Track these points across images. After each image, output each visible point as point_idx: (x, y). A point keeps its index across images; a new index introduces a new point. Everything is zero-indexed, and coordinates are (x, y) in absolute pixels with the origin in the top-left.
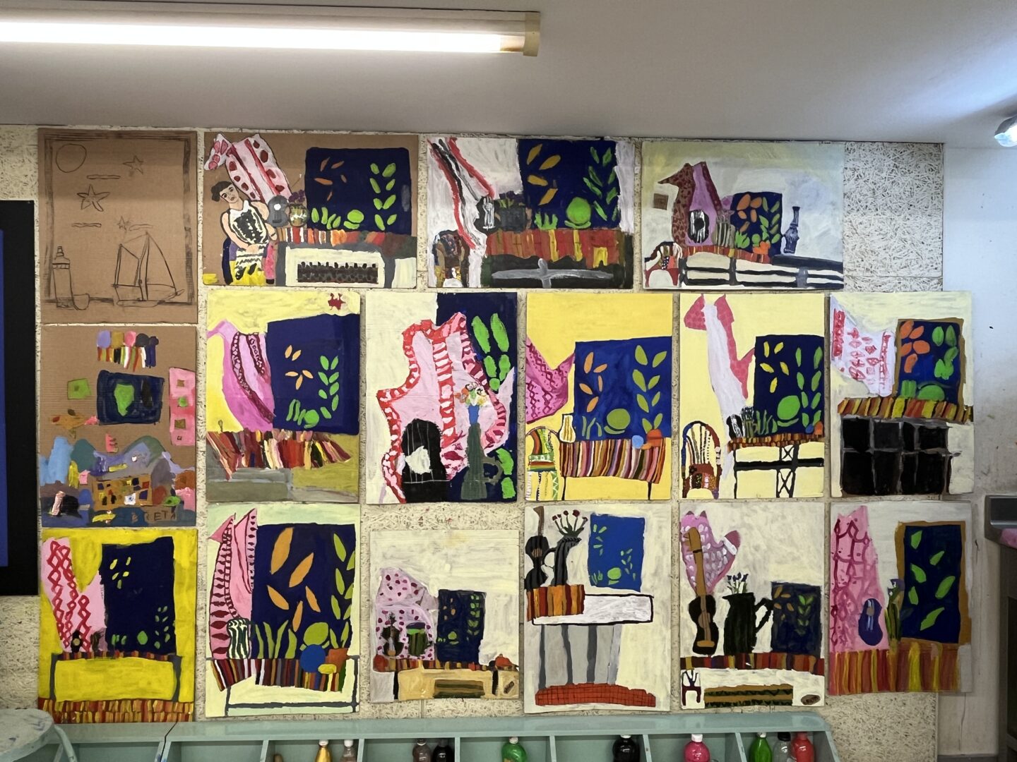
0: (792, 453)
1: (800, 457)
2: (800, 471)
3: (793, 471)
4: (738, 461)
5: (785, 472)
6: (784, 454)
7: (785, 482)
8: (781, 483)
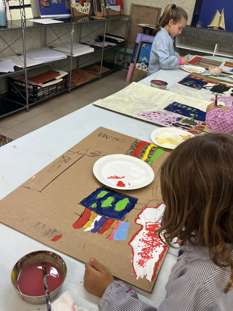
0: (22, 2)
1: (25, 4)
2: (26, 9)
3: (24, 9)
4: (10, 6)
5: (22, 9)
6: (21, 3)
7: (23, 13)
8: (22, 14)
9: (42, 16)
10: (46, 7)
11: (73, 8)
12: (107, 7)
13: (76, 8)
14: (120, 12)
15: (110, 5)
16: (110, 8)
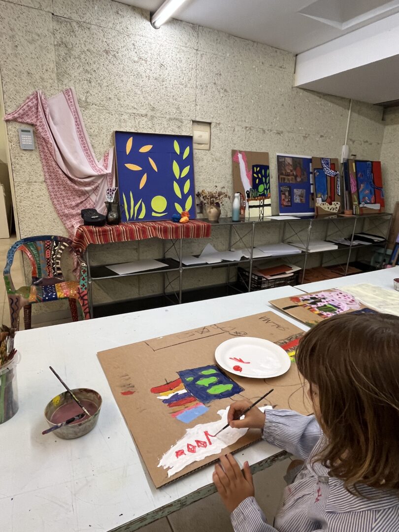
9: (280, 214)
10: (286, 206)
11: (317, 207)
12: (361, 206)
13: (322, 207)
14: (380, 210)
15: (366, 203)
16: (365, 206)
